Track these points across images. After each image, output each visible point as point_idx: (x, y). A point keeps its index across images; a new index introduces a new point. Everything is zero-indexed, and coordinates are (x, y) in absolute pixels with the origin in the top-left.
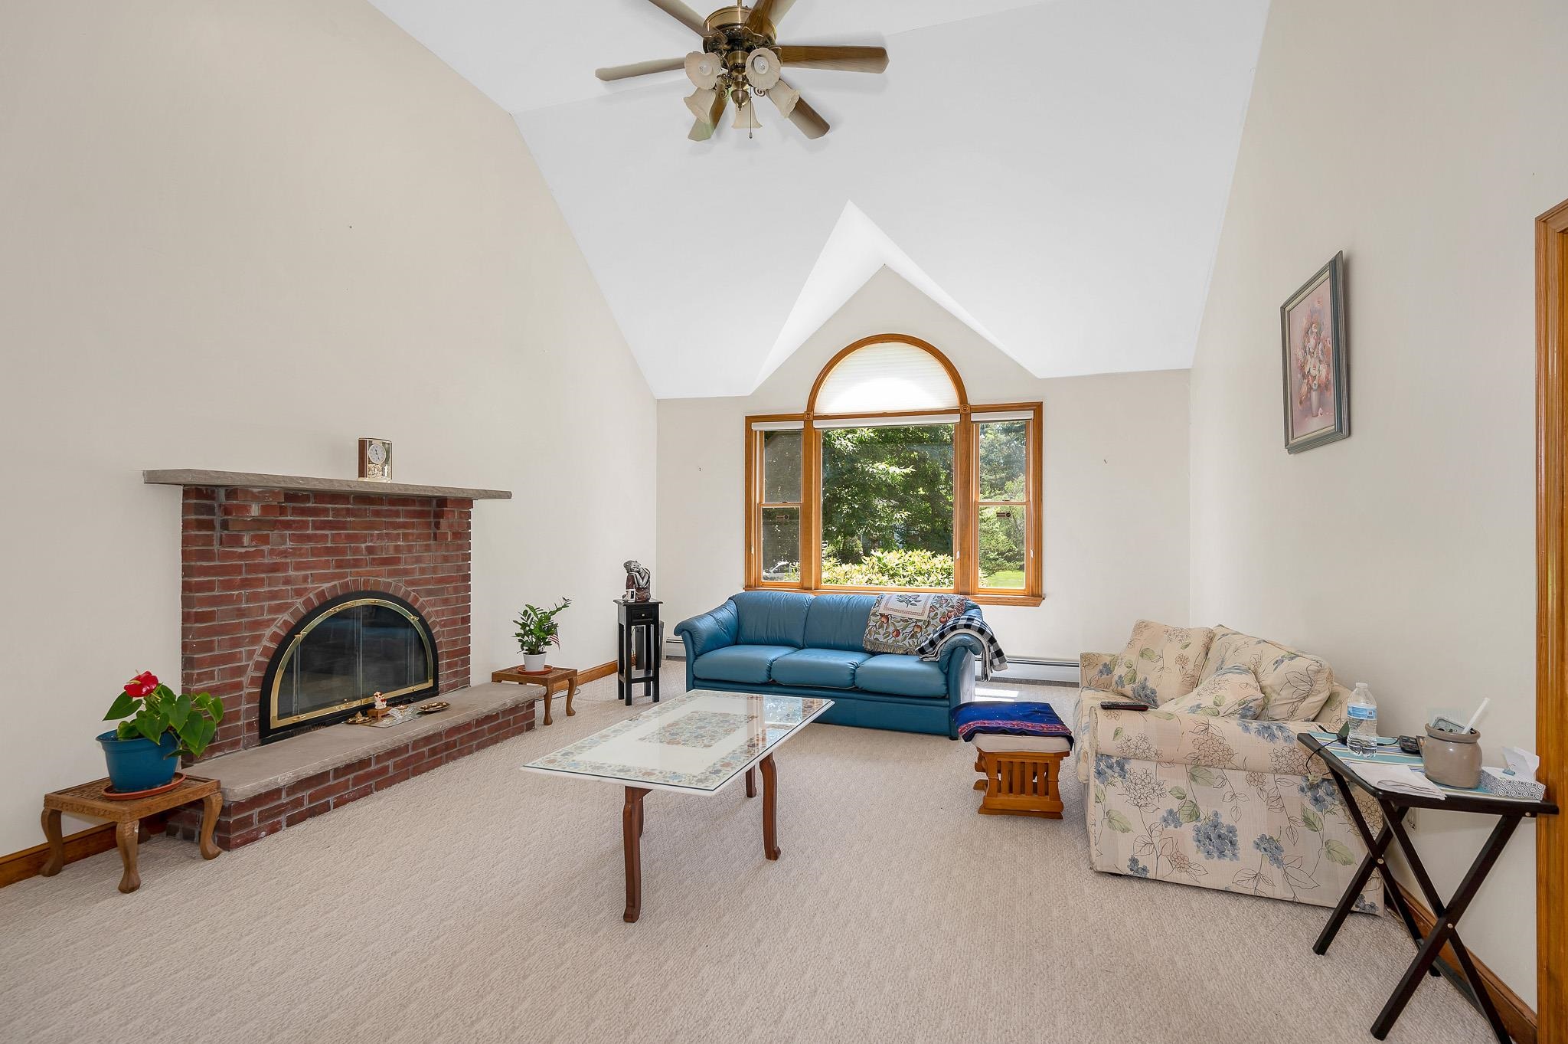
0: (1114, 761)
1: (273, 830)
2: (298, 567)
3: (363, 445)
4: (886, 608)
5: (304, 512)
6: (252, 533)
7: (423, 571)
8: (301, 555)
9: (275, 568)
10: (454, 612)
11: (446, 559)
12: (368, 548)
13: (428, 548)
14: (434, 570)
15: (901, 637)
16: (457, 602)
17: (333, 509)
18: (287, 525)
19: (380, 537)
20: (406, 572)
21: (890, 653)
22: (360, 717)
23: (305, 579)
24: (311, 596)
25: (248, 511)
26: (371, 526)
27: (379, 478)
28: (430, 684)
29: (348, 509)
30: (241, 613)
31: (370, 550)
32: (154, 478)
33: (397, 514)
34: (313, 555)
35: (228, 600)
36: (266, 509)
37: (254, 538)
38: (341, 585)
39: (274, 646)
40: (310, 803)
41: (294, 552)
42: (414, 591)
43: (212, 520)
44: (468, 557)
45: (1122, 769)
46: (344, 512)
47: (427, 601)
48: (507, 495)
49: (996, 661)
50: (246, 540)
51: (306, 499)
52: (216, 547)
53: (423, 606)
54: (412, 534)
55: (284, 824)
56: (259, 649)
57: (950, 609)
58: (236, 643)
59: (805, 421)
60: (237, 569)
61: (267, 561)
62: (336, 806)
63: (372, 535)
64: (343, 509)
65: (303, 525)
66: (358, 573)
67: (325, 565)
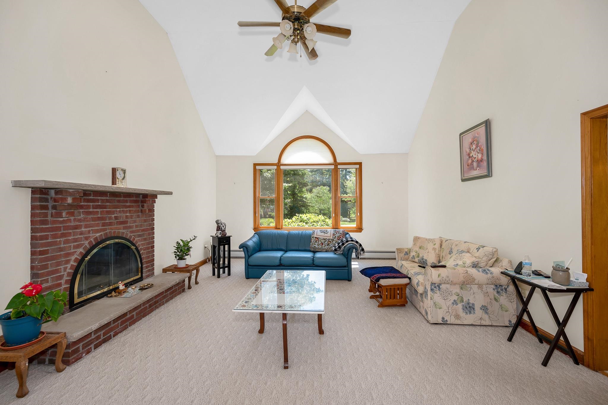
0: (437, 285)
1: (88, 352)
2: (86, 226)
3: (114, 170)
4: (317, 235)
5: (89, 201)
6: (67, 211)
7: (137, 226)
8: (87, 221)
9: (76, 227)
10: (148, 244)
11: (145, 221)
12: (115, 217)
13: (138, 216)
14: (141, 226)
15: (324, 246)
16: (149, 239)
17: (101, 199)
18: (82, 207)
19: (120, 212)
20: (130, 227)
21: (321, 251)
22: (113, 293)
23: (89, 232)
24: (92, 240)
25: (67, 201)
26: (116, 207)
27: (121, 186)
28: (139, 276)
29: (107, 199)
30: (61, 250)
31: (116, 218)
32: (17, 185)
33: (126, 201)
34: (93, 221)
35: (55, 243)
36: (74, 199)
37: (67, 213)
38: (104, 234)
39: (75, 264)
40: (103, 337)
41: (85, 220)
42: (133, 235)
43: (47, 205)
44: (153, 220)
45: (439, 288)
46: (105, 201)
47: (138, 239)
48: (170, 193)
49: (362, 252)
50: (64, 214)
51: (90, 194)
52: (49, 218)
53: (137, 242)
54: (133, 210)
55: (93, 348)
56: (69, 266)
57: (340, 234)
58: (59, 264)
59: (277, 166)
60: (59, 229)
61: (72, 224)
62: (114, 336)
63: (117, 211)
64: (105, 199)
65: (88, 207)
66: (111, 228)
67: (97, 225)
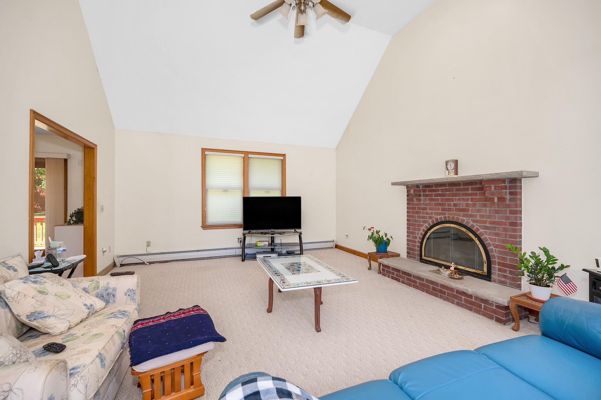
2: (430, 209)
5: (431, 191)
6: (416, 198)
7: (481, 216)
8: (431, 205)
9: (424, 209)
11: (497, 212)
13: (485, 206)
14: (489, 217)
17: (441, 189)
18: (427, 195)
19: (459, 200)
20: (472, 216)
23: (432, 213)
24: (434, 219)
26: (456, 195)
28: (485, 273)
29: (446, 189)
30: (416, 221)
31: (455, 205)
33: (468, 189)
34: (434, 206)
38: (444, 217)
39: (424, 233)
41: (429, 204)
42: (477, 225)
46: (445, 190)
47: (484, 232)
50: (415, 200)
51: (432, 186)
52: (410, 202)
53: (482, 234)
54: (475, 198)
56: (420, 233)
60: (415, 208)
61: (422, 207)
63: (456, 199)
64: (444, 189)
65: (432, 195)
66: (450, 213)
67: (438, 209)
